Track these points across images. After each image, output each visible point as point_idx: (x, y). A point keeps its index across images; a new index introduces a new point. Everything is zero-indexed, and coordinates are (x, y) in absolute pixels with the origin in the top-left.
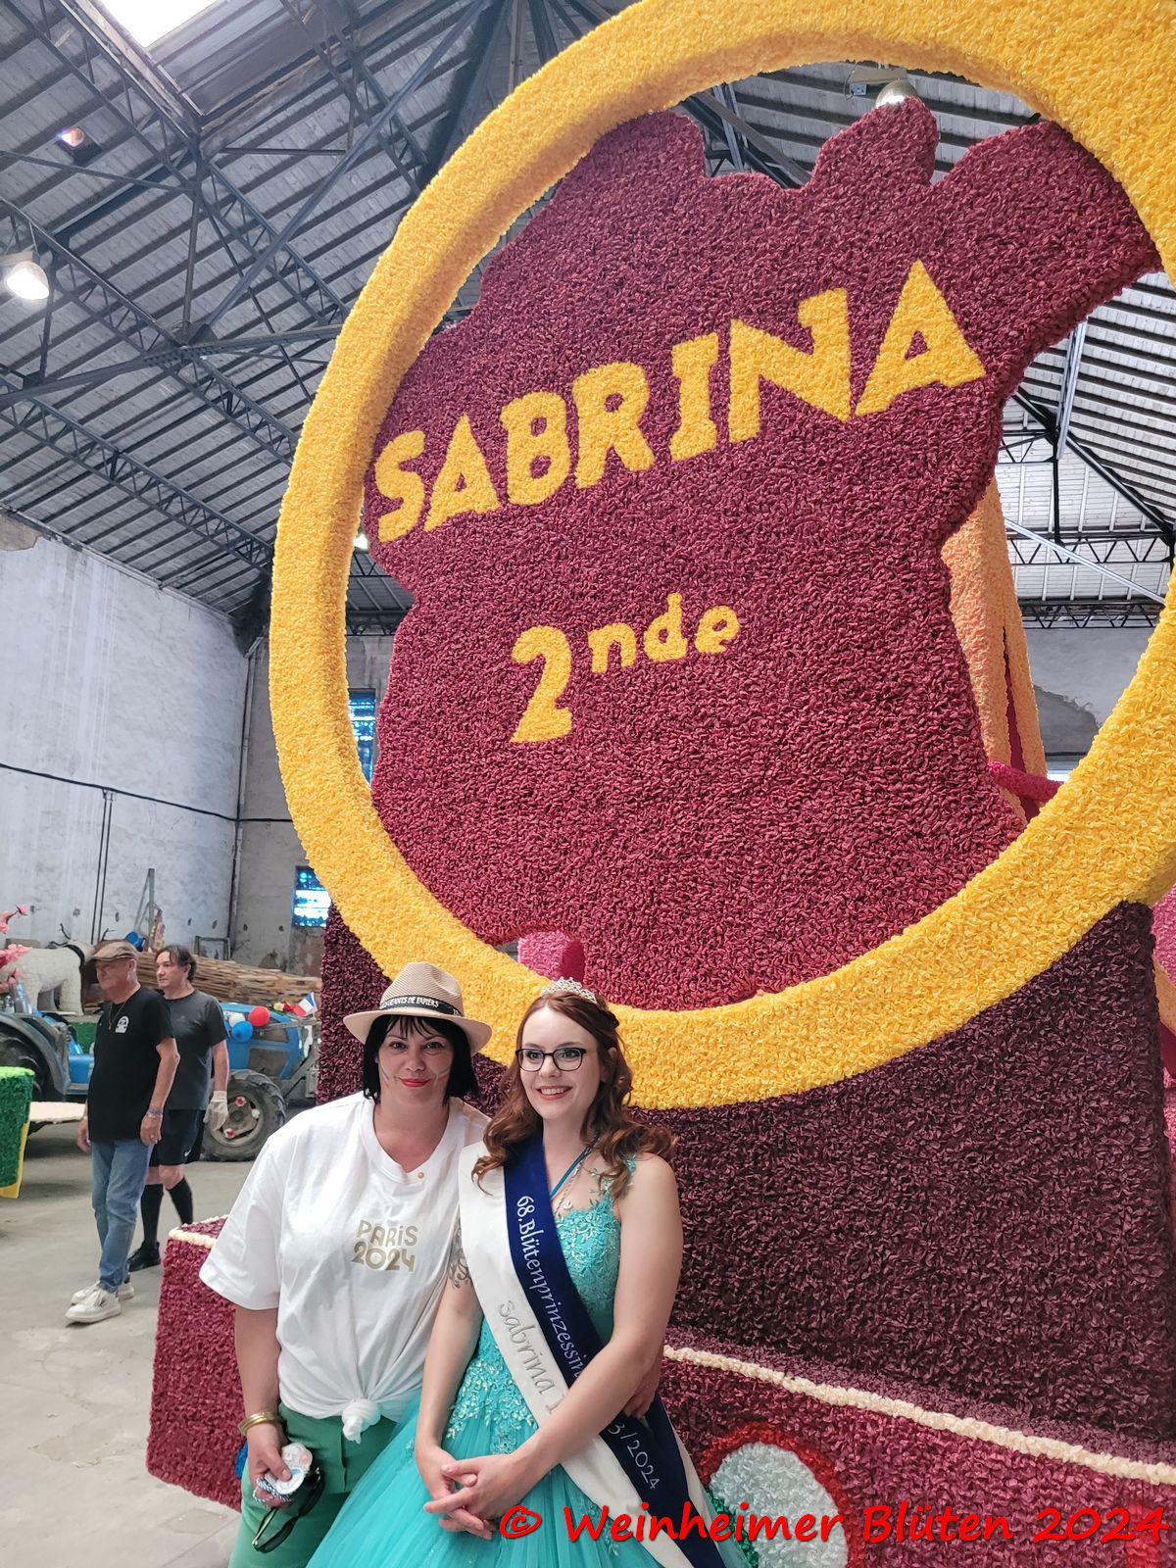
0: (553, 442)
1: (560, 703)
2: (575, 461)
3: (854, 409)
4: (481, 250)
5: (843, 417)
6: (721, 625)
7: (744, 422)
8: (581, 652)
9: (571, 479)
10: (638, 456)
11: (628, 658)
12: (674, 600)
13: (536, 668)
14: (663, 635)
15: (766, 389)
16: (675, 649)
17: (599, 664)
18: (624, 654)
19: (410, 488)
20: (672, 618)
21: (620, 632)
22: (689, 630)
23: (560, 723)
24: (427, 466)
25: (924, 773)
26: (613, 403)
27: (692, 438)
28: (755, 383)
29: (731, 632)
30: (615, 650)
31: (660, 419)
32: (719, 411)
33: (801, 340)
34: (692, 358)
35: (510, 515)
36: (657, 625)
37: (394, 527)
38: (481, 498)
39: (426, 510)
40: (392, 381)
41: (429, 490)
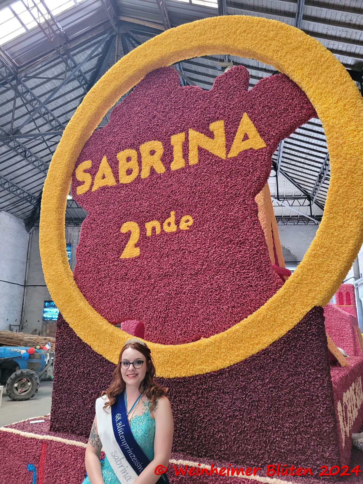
0: (134, 164)
1: (136, 246)
2: (140, 170)
3: (227, 156)
4: (110, 106)
5: (224, 158)
6: (187, 221)
7: (193, 159)
8: (143, 230)
9: (139, 176)
10: (160, 169)
11: (158, 231)
12: (173, 213)
13: (128, 235)
14: (169, 224)
15: (200, 149)
16: (173, 228)
17: (149, 233)
18: (157, 230)
19: (87, 178)
20: (172, 219)
21: (156, 223)
22: (177, 223)
23: (137, 252)
24: (93, 171)
25: (252, 267)
26: (152, 153)
27: (177, 164)
28: (197, 147)
29: (190, 223)
30: (154, 229)
31: (167, 158)
32: (185, 155)
33: (211, 135)
34: (177, 140)
35: (120, 187)
36: (167, 221)
37: (81, 190)
38: (110, 181)
39: (92, 185)
40: (81, 145)
41: (93, 179)
